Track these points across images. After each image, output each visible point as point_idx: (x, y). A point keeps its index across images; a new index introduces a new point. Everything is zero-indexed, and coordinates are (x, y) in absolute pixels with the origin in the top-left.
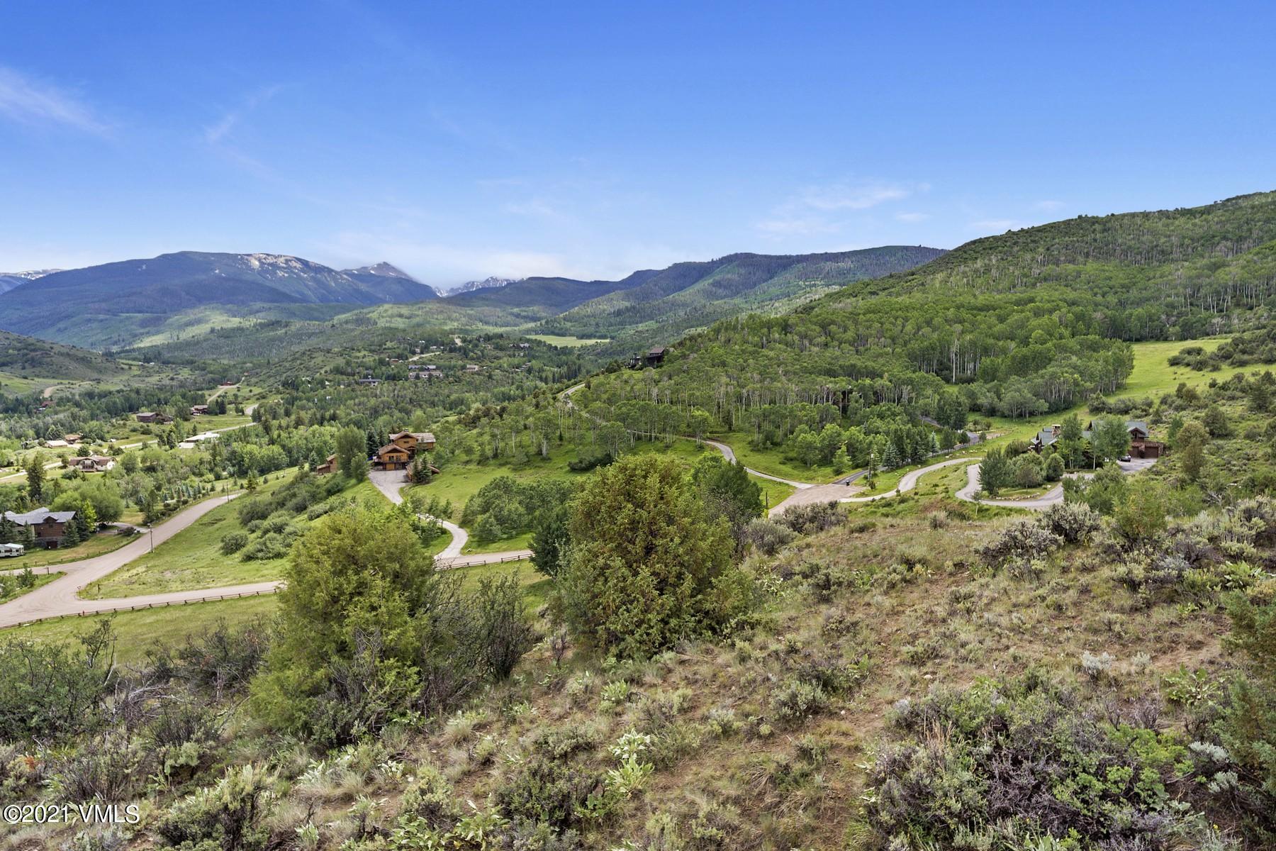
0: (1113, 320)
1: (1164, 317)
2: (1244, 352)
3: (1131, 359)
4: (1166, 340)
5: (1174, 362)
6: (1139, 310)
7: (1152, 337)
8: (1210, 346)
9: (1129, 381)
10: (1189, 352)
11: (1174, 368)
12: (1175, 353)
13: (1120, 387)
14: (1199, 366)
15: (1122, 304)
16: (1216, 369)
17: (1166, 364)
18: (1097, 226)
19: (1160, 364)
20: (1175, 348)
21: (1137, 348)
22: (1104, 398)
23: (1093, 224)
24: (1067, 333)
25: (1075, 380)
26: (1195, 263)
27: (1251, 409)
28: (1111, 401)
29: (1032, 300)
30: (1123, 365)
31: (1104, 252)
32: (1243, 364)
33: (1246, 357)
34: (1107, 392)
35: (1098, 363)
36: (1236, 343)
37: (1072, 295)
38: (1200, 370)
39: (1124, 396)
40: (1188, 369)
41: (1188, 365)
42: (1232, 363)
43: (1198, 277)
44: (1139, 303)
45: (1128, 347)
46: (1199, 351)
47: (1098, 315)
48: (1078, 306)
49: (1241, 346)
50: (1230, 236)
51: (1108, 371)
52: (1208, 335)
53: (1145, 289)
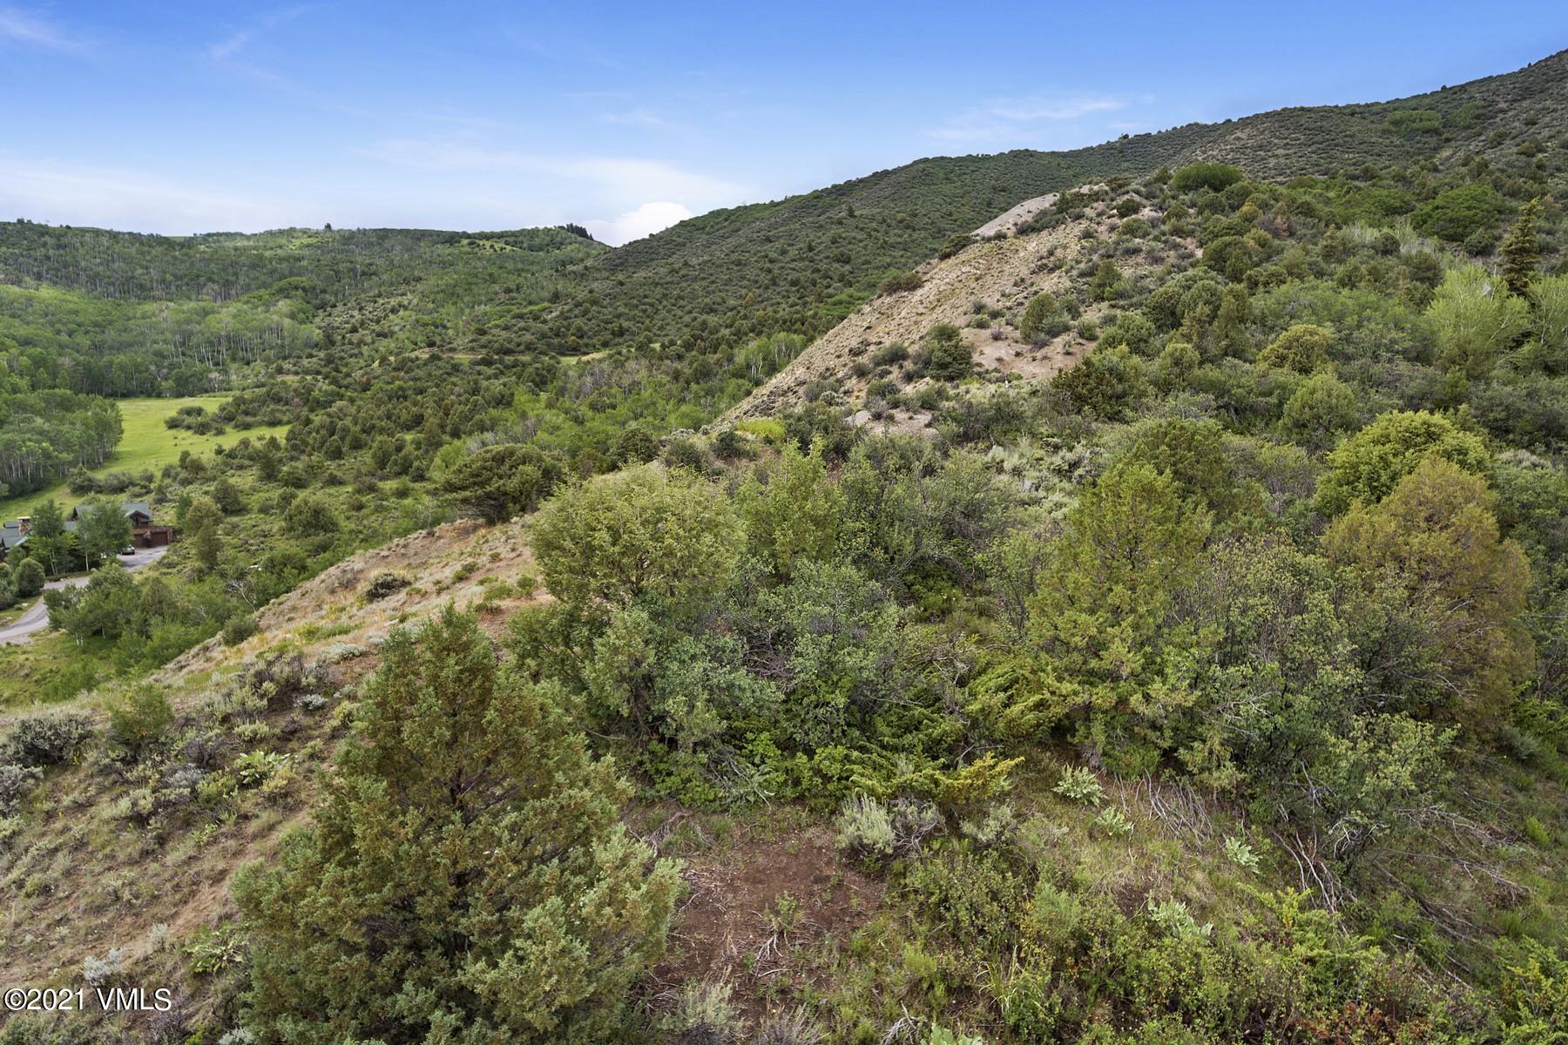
0: (88, 369)
1: (153, 368)
2: (246, 413)
3: (119, 421)
4: (159, 396)
5: (173, 424)
6: (121, 358)
7: (142, 393)
8: (211, 405)
9: (120, 448)
10: (189, 412)
11: (173, 432)
12: (173, 413)
13: (110, 457)
14: (202, 429)
15: (98, 348)
16: (220, 432)
17: (163, 427)
18: (47, 238)
19: (156, 426)
20: (171, 407)
21: (122, 405)
22: (90, 474)
23: (42, 234)
24: (23, 383)
25: (43, 449)
26: (180, 305)
27: (261, 479)
28: (100, 476)
30: (108, 429)
31: (64, 275)
32: (247, 427)
33: (249, 419)
34: (94, 465)
35: (74, 426)
36: (239, 402)
37: (23, 331)
38: (203, 433)
39: (116, 469)
40: (189, 433)
41: (189, 428)
42: (236, 426)
43: (188, 322)
44: (120, 347)
45: (113, 406)
46: (199, 411)
47: (66, 361)
48: (35, 346)
49: (243, 407)
50: (215, 277)
51: (90, 437)
52: (206, 391)
53: (125, 330)
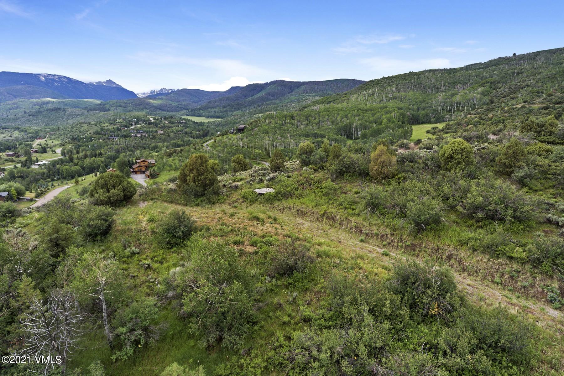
0: (413, 116)
3: (411, 131)
5: (428, 132)
7: (426, 122)
8: (440, 126)
10: (433, 128)
14: (434, 134)
17: (425, 133)
26: (447, 93)
29: (386, 107)
30: (408, 133)
31: (417, 87)
36: (448, 125)
37: (401, 105)
40: (431, 135)
46: (437, 128)
47: (408, 114)
48: (402, 110)
53: (428, 103)
